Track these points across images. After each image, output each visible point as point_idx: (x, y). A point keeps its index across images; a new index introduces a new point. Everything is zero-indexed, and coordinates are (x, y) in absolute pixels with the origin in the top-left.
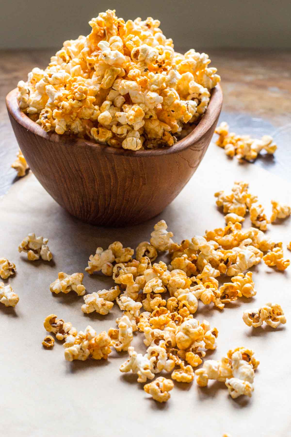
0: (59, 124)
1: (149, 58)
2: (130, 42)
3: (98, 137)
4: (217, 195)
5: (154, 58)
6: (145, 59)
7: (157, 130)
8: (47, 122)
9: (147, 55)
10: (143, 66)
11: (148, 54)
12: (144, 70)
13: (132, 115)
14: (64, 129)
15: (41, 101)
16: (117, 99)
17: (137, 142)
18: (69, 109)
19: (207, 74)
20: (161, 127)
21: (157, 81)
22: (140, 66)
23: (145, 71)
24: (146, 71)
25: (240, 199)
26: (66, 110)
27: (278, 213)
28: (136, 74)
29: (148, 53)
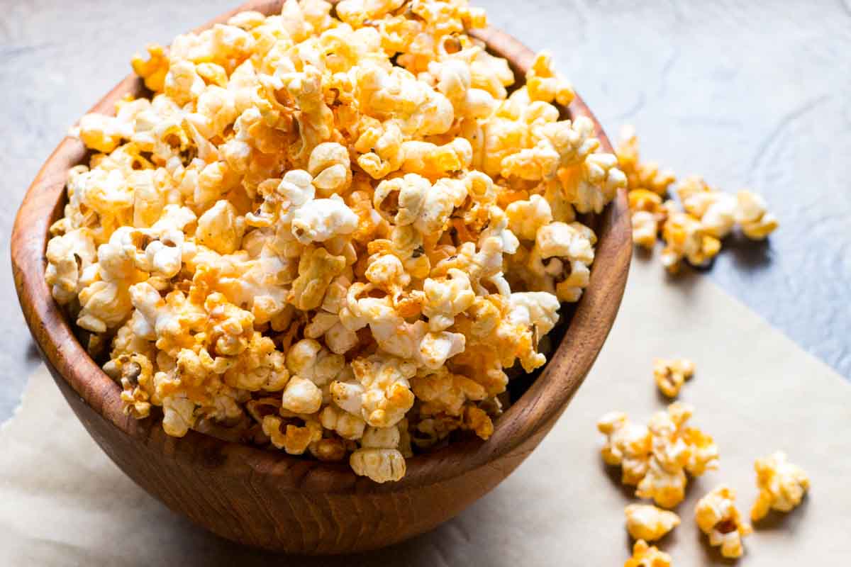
0: (173, 405)
1: (425, 219)
2: (369, 158)
3: (282, 442)
4: (606, 430)
5: (440, 220)
6: (415, 221)
7: (448, 402)
8: (139, 398)
9: (422, 212)
10: (408, 244)
11: (425, 207)
12: (411, 253)
13: (380, 405)
14: (186, 423)
15: (115, 304)
16: (336, 335)
17: (391, 465)
18: (199, 378)
19: (591, 180)
20: (458, 391)
21: (450, 303)
22: (400, 246)
23: (414, 256)
24: (419, 256)
25: (669, 464)
26: (192, 378)
27: (774, 500)
28: (389, 277)
29: (423, 204)
